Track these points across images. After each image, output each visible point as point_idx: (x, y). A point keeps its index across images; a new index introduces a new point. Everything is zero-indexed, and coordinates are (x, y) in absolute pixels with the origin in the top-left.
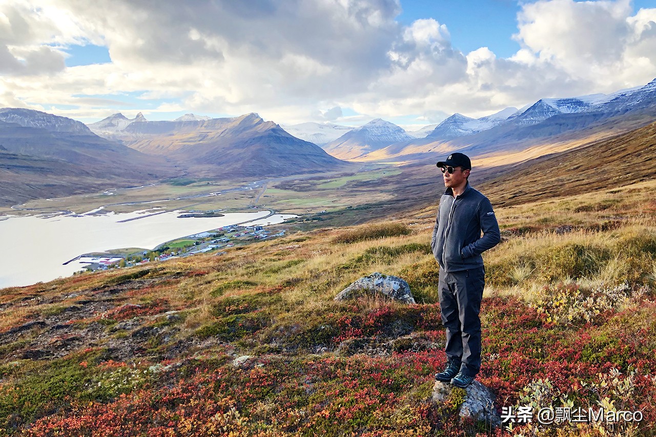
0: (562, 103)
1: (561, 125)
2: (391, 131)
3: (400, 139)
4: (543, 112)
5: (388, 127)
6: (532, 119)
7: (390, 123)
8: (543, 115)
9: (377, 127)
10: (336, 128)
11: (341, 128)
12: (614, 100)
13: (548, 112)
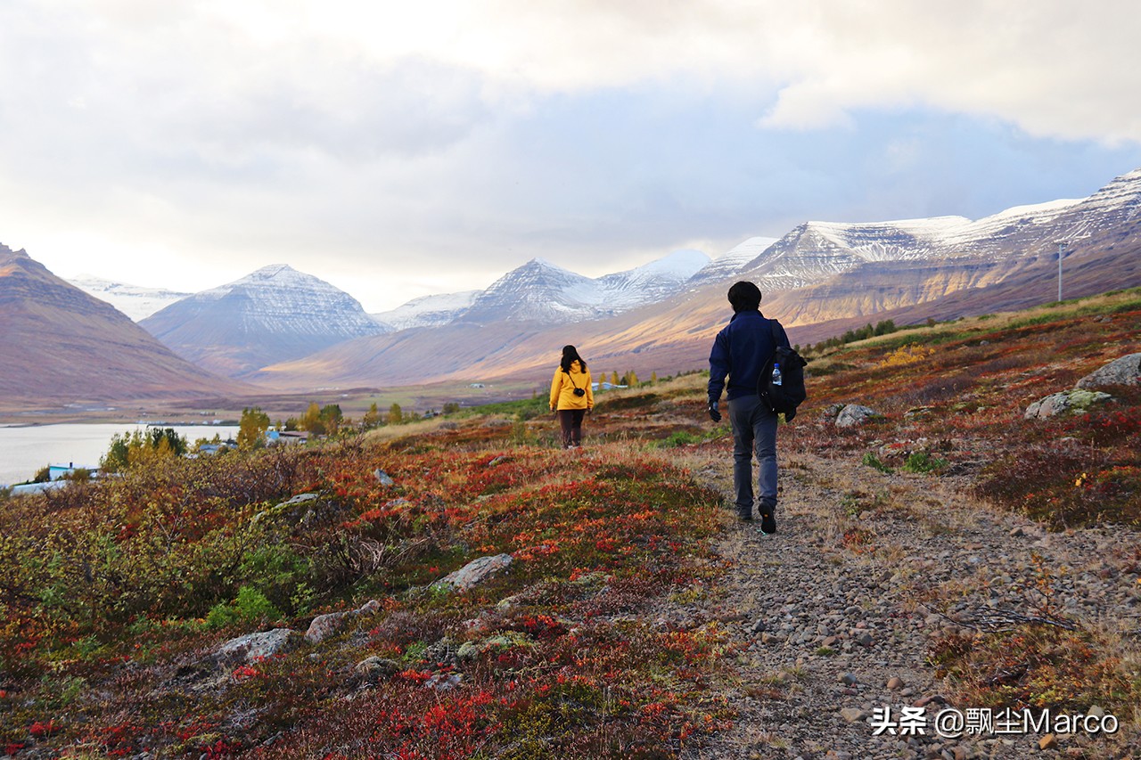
0: (859, 237)
1: (882, 290)
2: (323, 304)
3: (351, 329)
4: (815, 257)
5: (312, 293)
6: (788, 274)
7: (316, 280)
8: (817, 265)
9: (279, 291)
10: (116, 290)
11: (132, 291)
12: (1001, 232)
13: (829, 258)
